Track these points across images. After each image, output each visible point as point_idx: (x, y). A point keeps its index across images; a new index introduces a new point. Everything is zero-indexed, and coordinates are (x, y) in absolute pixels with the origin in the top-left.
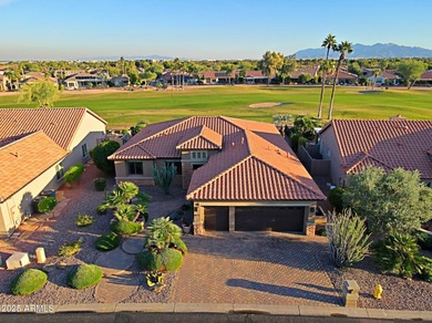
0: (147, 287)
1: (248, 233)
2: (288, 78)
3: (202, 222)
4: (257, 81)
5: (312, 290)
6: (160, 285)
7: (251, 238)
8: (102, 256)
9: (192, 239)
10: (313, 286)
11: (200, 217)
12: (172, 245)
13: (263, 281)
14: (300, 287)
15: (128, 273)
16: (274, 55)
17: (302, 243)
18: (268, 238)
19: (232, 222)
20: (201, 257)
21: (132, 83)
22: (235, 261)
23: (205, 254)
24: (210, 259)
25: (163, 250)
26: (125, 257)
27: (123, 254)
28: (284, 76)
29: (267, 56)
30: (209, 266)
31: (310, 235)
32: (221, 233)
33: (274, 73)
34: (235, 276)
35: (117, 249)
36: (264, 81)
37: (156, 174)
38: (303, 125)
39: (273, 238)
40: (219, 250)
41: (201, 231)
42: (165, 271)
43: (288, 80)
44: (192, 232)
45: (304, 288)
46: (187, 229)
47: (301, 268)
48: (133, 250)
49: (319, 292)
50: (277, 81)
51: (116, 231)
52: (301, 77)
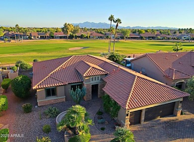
4: (61, 38)
16: (69, 24)
28: (74, 35)
29: (65, 24)
31: (179, 115)
33: (70, 33)
36: (65, 37)
38: (115, 57)
43: (76, 37)
50: (71, 37)
52: (82, 35)
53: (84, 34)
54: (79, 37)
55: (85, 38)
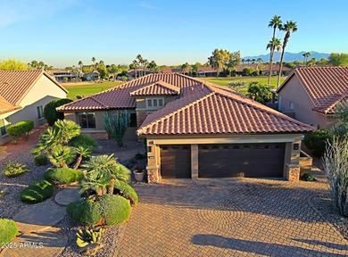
0: (76, 248)
1: (215, 180)
2: (234, 72)
3: (158, 166)
4: (207, 75)
5: (318, 248)
6: (95, 245)
7: (220, 185)
8: (27, 209)
9: (145, 187)
10: (318, 243)
11: (155, 159)
12: (116, 191)
13: (244, 236)
14: (299, 244)
15: (55, 229)
16: (221, 51)
17: (285, 189)
18: (241, 184)
19: (195, 166)
20: (156, 208)
21: (102, 78)
22: (202, 212)
23: (162, 203)
24: (169, 210)
25: (104, 197)
26: (55, 209)
27: (55, 206)
28: (230, 70)
29: (215, 53)
30: (167, 218)
31: (293, 180)
32: (182, 180)
33: (221, 67)
34: (203, 231)
35: (49, 201)
36: (214, 75)
37: (107, 121)
38: (258, 90)
39: (247, 185)
40: (179, 199)
41: (157, 178)
42: (104, 225)
43: (234, 73)
44: (145, 179)
45: (305, 245)
46: (139, 175)
47: (294, 219)
48: (68, 201)
49: (330, 251)
50: (224, 74)
51: (50, 179)
52: (245, 70)
53: (249, 68)
54: (239, 73)
55: (250, 75)
